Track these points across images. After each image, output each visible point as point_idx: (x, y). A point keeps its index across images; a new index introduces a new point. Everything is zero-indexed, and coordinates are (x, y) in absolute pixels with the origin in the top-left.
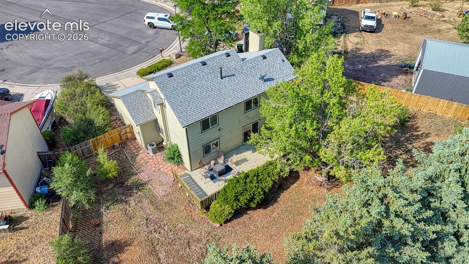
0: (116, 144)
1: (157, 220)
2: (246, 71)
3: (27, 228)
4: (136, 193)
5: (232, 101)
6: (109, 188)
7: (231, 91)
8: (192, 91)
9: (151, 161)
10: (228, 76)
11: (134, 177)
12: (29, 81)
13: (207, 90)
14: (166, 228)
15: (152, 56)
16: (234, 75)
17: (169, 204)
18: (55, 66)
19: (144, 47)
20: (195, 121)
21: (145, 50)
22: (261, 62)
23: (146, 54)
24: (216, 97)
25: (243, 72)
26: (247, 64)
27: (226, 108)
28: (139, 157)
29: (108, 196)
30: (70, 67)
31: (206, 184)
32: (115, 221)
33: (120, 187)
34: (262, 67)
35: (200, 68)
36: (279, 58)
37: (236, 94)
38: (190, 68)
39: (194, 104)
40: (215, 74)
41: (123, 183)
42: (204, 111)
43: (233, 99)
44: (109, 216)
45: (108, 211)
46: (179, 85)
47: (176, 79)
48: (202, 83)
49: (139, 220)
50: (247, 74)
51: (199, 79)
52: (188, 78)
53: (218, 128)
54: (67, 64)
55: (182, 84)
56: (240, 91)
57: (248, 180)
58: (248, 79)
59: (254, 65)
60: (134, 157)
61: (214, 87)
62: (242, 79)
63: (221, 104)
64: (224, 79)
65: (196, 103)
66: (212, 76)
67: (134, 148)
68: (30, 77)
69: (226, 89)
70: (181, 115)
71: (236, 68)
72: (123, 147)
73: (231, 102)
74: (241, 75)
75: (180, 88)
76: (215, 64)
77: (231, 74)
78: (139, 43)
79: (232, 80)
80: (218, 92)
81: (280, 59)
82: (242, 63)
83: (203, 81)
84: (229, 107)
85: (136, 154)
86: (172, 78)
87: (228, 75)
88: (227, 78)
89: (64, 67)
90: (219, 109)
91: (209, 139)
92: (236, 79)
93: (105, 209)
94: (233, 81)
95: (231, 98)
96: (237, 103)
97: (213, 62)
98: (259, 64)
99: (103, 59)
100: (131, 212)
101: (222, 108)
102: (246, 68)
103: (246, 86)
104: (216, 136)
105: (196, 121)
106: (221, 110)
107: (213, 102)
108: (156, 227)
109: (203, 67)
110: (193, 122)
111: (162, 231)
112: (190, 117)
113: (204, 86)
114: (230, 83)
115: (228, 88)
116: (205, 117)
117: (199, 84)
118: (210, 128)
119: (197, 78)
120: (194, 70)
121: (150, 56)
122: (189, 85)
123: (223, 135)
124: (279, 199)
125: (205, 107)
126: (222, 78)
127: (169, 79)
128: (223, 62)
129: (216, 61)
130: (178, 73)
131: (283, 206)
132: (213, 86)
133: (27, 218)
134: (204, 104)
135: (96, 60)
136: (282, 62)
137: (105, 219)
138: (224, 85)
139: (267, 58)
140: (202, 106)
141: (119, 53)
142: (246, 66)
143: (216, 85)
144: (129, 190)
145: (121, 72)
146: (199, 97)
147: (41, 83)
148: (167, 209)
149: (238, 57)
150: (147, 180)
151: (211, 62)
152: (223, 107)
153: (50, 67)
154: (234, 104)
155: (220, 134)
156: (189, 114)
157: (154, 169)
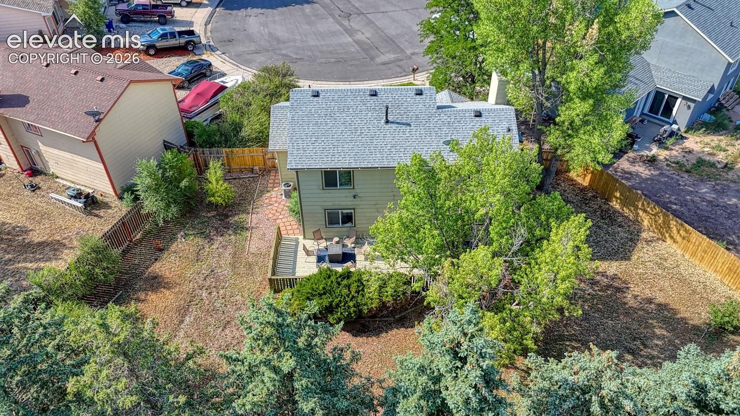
0: (256, 168)
1: (222, 278)
2: (431, 125)
3: (101, 217)
4: (230, 235)
5: (381, 161)
6: (209, 215)
7: (389, 145)
8: (331, 125)
9: (276, 205)
10: (398, 123)
11: (244, 216)
12: (245, 61)
13: (354, 131)
14: (221, 292)
15: (404, 74)
16: (409, 125)
17: (250, 266)
18: (284, 52)
19: (404, 58)
20: (308, 167)
21: (401, 63)
22: (467, 120)
23: (398, 70)
24: (360, 146)
25: (428, 125)
26: (442, 115)
27: (366, 166)
28: (268, 195)
29: (198, 223)
30: (297, 59)
31: (305, 264)
32: (180, 255)
33: (219, 220)
34: (464, 127)
35: (363, 98)
36: (504, 123)
37: (394, 153)
38: (349, 94)
39: (323, 144)
40: (380, 114)
41: (227, 216)
42: (330, 159)
43: (384, 158)
44: (180, 246)
45: (183, 240)
46: (320, 111)
47: (320, 101)
48: (353, 120)
49: (204, 267)
50: (432, 130)
51: (352, 112)
52: (338, 106)
53: (353, 192)
54: (297, 54)
55: (324, 111)
56: (403, 150)
57: (345, 282)
58: (427, 137)
59: (453, 120)
60: (262, 193)
61: (367, 131)
62: (418, 135)
63: (361, 158)
64: (390, 125)
65: (327, 144)
66: (374, 114)
67: (272, 181)
68: (248, 57)
69: (383, 141)
70: (295, 152)
71: (419, 116)
72: (264, 176)
73: (377, 161)
74: (421, 128)
75: (317, 115)
76: (390, 100)
77: (405, 122)
78: (402, 51)
79: (402, 130)
80: (368, 141)
81: (505, 125)
82: (434, 111)
83: (355, 117)
84: (370, 166)
85: (269, 189)
86: (316, 98)
87: (399, 121)
88: (394, 126)
89: (290, 57)
90: (354, 164)
91: (337, 203)
92: (408, 130)
93: (182, 236)
94: (401, 133)
95: (382, 156)
96: (385, 166)
97: (389, 95)
98: (462, 122)
99: (341, 60)
100: (206, 253)
101: (358, 164)
102: (435, 120)
103: (417, 147)
104: (350, 203)
105: (310, 167)
106: (356, 166)
107: (351, 151)
108: (214, 284)
109: (369, 98)
110: (305, 167)
111: (215, 293)
112: (305, 159)
113: (353, 124)
114: (394, 133)
115: (386, 140)
116: (326, 167)
117: (348, 120)
118: (338, 188)
119: (351, 110)
120: (353, 98)
121: (401, 73)
122: (333, 115)
123: (361, 206)
124: (384, 335)
125: (336, 154)
126: (387, 122)
127: (312, 99)
128: (405, 100)
129: (395, 95)
130: (329, 94)
131: (380, 347)
132: (366, 129)
133: (110, 207)
134: (336, 149)
135: (332, 58)
136: (505, 131)
137: (173, 247)
138: (384, 133)
139: (483, 117)
140: (331, 151)
141: (366, 58)
142: (438, 118)
143: (371, 128)
144: (225, 228)
145: (348, 83)
146: (335, 137)
147: (254, 68)
148: (242, 270)
149: (434, 101)
150: (253, 225)
151: (386, 95)
152: (362, 164)
153: (278, 52)
154: (381, 166)
155: (355, 203)
156: (307, 154)
157: (270, 215)
